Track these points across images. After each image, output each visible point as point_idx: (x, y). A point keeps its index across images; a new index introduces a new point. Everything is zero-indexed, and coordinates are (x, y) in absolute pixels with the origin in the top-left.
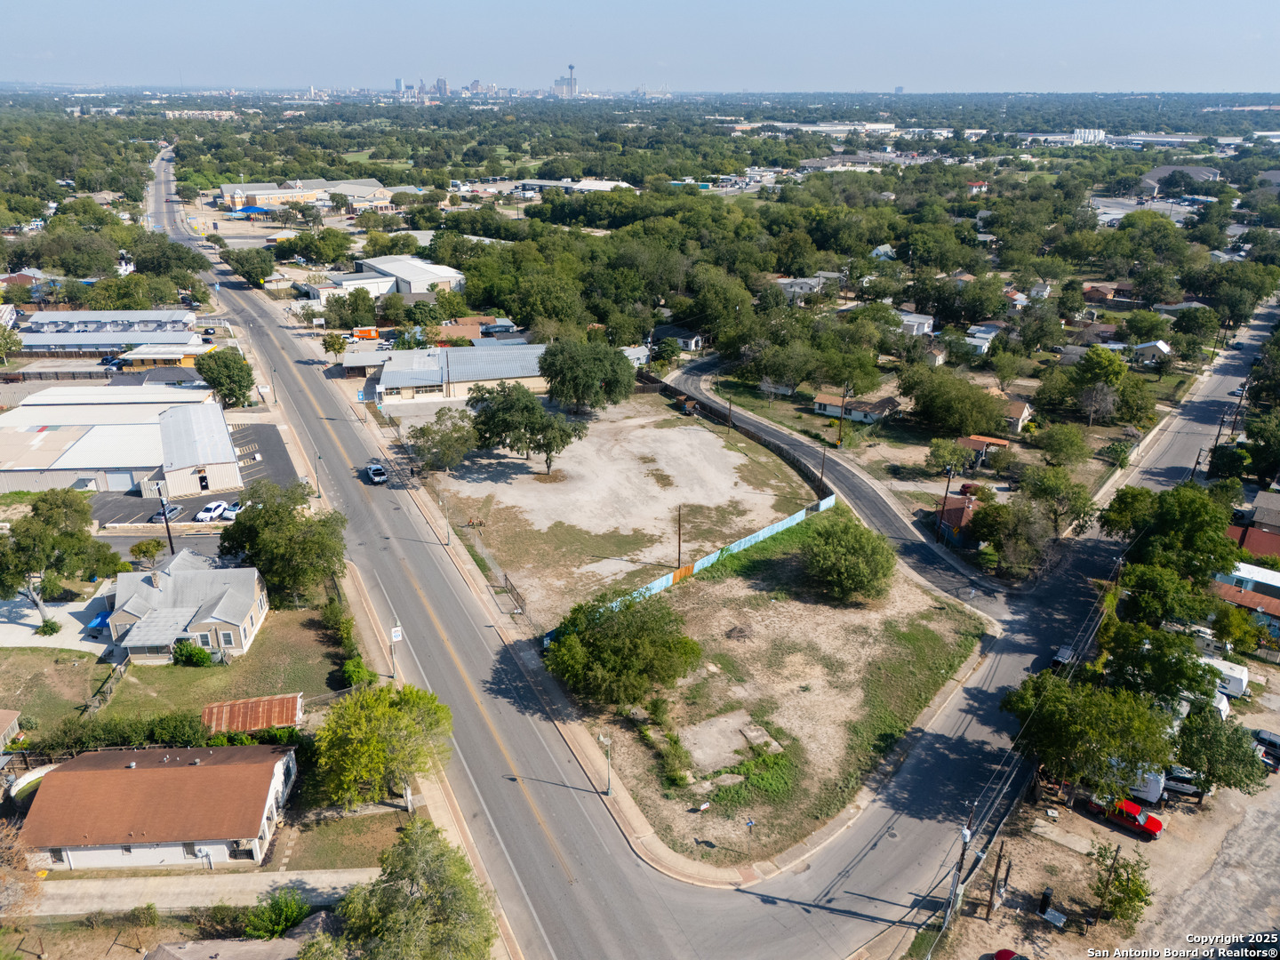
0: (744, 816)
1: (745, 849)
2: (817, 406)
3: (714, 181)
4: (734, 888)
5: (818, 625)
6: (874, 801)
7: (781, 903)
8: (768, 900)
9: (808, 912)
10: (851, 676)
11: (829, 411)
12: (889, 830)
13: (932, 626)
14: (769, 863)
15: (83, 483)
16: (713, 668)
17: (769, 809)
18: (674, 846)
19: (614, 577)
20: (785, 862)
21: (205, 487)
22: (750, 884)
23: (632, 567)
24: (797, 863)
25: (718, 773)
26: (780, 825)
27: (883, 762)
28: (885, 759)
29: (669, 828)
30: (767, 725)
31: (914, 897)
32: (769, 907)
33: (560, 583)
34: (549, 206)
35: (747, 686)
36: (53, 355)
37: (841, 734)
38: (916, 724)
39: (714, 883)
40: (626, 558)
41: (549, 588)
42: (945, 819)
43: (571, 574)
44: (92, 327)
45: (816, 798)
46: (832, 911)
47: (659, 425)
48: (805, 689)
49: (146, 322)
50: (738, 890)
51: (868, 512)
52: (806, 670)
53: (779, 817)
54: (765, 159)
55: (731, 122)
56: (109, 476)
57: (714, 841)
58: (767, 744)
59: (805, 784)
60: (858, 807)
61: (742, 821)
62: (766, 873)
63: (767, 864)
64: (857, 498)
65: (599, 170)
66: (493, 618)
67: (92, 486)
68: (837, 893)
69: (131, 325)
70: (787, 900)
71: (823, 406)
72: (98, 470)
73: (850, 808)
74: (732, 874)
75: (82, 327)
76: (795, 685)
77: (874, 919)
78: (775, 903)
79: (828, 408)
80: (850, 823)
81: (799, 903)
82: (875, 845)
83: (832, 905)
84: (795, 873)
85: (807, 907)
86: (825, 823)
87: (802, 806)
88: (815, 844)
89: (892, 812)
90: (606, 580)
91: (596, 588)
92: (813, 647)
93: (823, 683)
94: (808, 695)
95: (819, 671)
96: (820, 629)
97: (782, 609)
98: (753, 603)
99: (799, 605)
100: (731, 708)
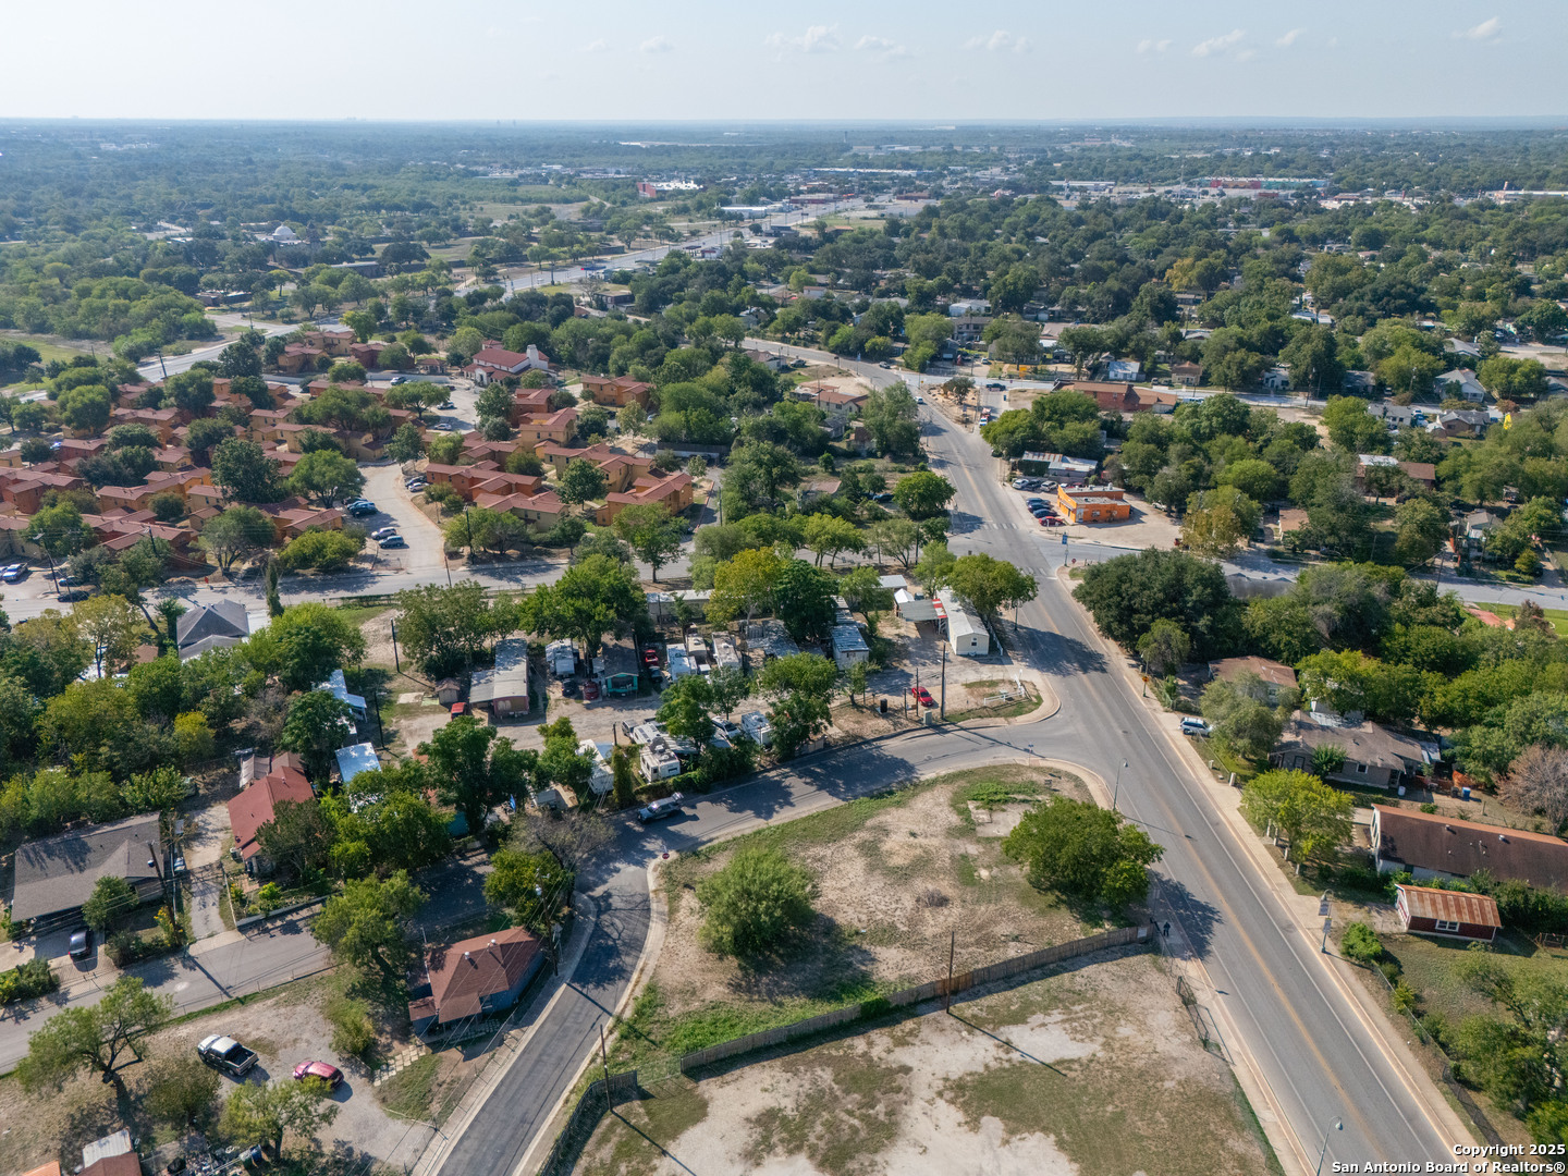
0: (1020, 780)
1: (1030, 769)
4: (1048, 759)
6: (924, 775)
7: (1023, 749)
12: (930, 760)
14: (1019, 763)
16: (984, 873)
17: (1002, 780)
18: (1075, 779)
19: (1048, 1019)
20: (1008, 761)
22: (1036, 759)
23: (1014, 1033)
24: (1000, 760)
26: (999, 773)
27: (896, 790)
28: (893, 790)
29: (1076, 786)
30: (968, 819)
33: (1125, 1030)
35: (962, 851)
37: (913, 803)
40: (1015, 1056)
41: (1143, 1027)
42: (888, 757)
43: (1107, 1045)
45: (963, 779)
48: (913, 835)
50: (1045, 758)
52: (898, 849)
53: (998, 776)
58: (977, 809)
59: (966, 786)
60: (938, 774)
66: (1218, 1003)
70: (1018, 749)
73: (943, 774)
76: (920, 840)
77: (975, 734)
78: (1027, 750)
81: (1012, 747)
82: (945, 757)
83: (994, 742)
84: (1004, 757)
85: (1009, 744)
86: (968, 770)
87: (978, 778)
88: (984, 763)
89: (917, 768)
90: (1060, 1017)
91: (1077, 1008)
92: (871, 869)
93: (894, 837)
94: (916, 829)
95: (887, 845)
96: (845, 884)
97: (864, 918)
98: (888, 935)
99: (840, 919)
100: (989, 840)
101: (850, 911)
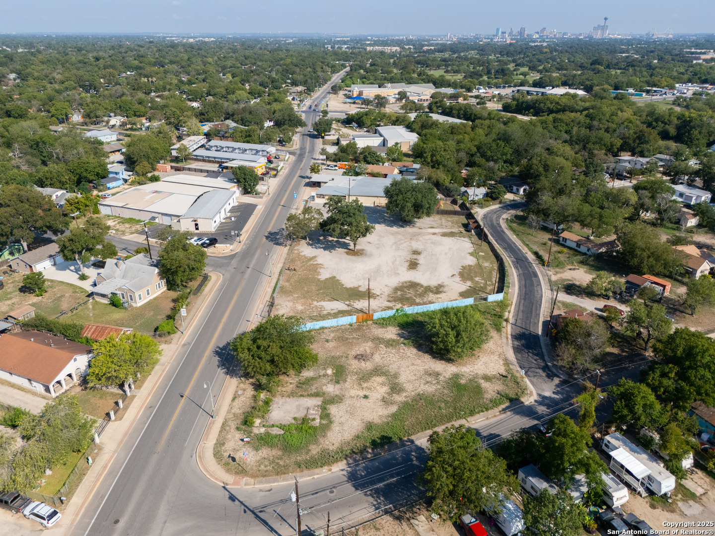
0: (265, 452)
1: (248, 469)
2: (561, 239)
3: (648, 92)
4: (223, 485)
5: (413, 364)
6: (342, 470)
7: (237, 502)
8: (232, 498)
9: (245, 512)
10: (400, 398)
11: (568, 243)
12: (332, 488)
13: (484, 384)
14: (252, 480)
15: (154, 218)
16: (329, 372)
17: (280, 453)
18: (217, 455)
19: (329, 311)
20: (261, 483)
21: (197, 229)
22: (233, 487)
23: (345, 308)
24: (267, 486)
25: (273, 426)
26: (278, 463)
27: (370, 451)
28: (373, 449)
29: (224, 444)
30: (325, 410)
31: (306, 528)
32: (230, 502)
34: (515, 103)
35: (338, 386)
36: (204, 161)
37: (360, 427)
38: (413, 437)
39: (216, 479)
40: (347, 303)
42: (371, 495)
43: (311, 304)
44: (231, 150)
45: (312, 457)
46: (257, 517)
47: (444, 235)
48: (366, 397)
49: (251, 150)
50: (224, 487)
51: (521, 308)
52: (378, 387)
53: (281, 459)
54: (699, 78)
55: (701, 53)
56: (164, 217)
57: (237, 459)
58: (314, 419)
59: (312, 447)
60: (330, 470)
61: (261, 454)
62: (246, 484)
63: (252, 481)
64: (525, 299)
65: (570, 82)
67: (157, 221)
68: (270, 510)
69: (246, 150)
70: (241, 503)
71: (565, 240)
72: (159, 213)
73: (325, 469)
74: (229, 479)
75: (226, 149)
76: (363, 393)
77: (272, 530)
78: (234, 500)
79: (567, 241)
80: (316, 477)
81: (245, 506)
82: (317, 493)
83: (260, 514)
84: (261, 490)
85: (247, 509)
86: (302, 471)
87: (298, 458)
88: (284, 480)
89: (346, 479)
91: (315, 314)
92: (396, 376)
93: (379, 397)
94: (363, 401)
95: (384, 390)
96: (411, 368)
97: (402, 351)
98: (389, 343)
99: (414, 351)
100: (317, 395)
101: (409, 354)
